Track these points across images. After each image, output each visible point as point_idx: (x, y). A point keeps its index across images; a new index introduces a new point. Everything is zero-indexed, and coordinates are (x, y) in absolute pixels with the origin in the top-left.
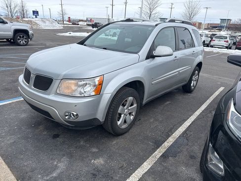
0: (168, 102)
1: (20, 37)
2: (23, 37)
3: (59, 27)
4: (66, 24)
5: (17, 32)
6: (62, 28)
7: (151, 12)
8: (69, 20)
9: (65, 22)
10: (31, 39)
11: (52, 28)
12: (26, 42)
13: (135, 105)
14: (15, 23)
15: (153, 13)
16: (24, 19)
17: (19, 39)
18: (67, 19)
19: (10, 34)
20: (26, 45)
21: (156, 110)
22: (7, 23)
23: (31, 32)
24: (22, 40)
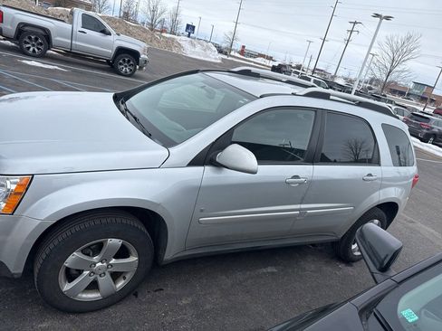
0: (270, 269)
1: (124, 60)
2: (129, 61)
3: (216, 59)
4: (234, 57)
5: (121, 51)
6: (219, 61)
7: (393, 67)
8: (242, 52)
9: (232, 53)
10: (141, 68)
11: (202, 58)
12: (131, 70)
13: (133, 259)
14: (123, 36)
15: (397, 69)
16: (164, 34)
17: (121, 64)
18: (240, 49)
19: (111, 52)
20: (129, 76)
21: (224, 277)
22: (110, 34)
23: (143, 56)
24: (126, 66)
